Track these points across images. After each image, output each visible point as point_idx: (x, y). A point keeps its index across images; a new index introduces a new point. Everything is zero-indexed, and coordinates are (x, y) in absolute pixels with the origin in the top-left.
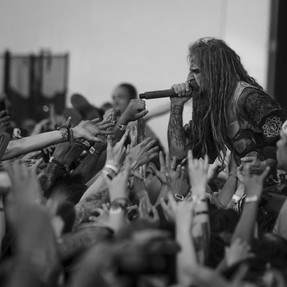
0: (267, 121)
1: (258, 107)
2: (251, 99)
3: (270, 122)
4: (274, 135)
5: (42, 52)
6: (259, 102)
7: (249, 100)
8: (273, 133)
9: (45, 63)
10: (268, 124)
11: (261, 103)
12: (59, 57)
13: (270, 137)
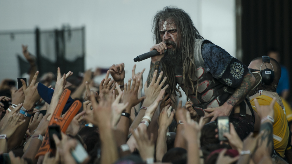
0: (232, 67)
1: (221, 58)
2: (214, 52)
3: (234, 67)
4: (241, 76)
5: (64, 27)
6: (221, 54)
7: (213, 53)
8: (240, 75)
9: (66, 34)
10: (234, 70)
11: (223, 54)
12: (77, 30)
13: (240, 78)
